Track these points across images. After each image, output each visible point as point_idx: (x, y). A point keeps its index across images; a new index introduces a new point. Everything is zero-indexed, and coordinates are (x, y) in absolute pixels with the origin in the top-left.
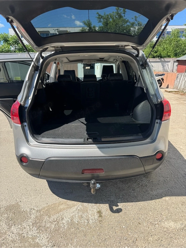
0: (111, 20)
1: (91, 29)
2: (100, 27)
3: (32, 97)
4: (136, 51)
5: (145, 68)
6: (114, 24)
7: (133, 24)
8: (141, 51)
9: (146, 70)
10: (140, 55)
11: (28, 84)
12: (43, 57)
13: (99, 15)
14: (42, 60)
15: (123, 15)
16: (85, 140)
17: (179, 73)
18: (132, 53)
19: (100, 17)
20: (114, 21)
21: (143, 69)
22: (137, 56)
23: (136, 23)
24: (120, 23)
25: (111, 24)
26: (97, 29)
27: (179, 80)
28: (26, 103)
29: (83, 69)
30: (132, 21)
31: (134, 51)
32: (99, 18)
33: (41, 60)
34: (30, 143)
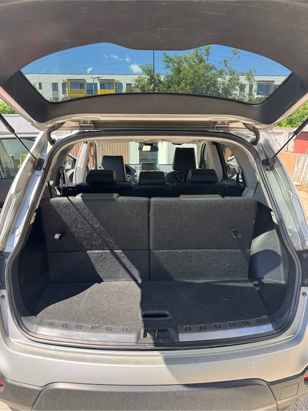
0: (186, 65)
1: (153, 78)
2: (168, 76)
3: (21, 231)
4: (253, 133)
5: (272, 168)
6: (191, 71)
7: (221, 73)
8: (262, 133)
9: (275, 173)
10: (261, 141)
11: (14, 201)
12: (53, 142)
13: (167, 57)
14: (51, 147)
15: (205, 58)
16: (138, 338)
17: (300, 154)
18: (244, 138)
19: (169, 60)
20: (191, 66)
21: (268, 170)
22: (255, 142)
23: (227, 71)
24: (202, 71)
25: (186, 72)
26: (162, 78)
27: (301, 167)
28: (9, 243)
29: (138, 151)
30: (219, 67)
31: (246, 132)
32: (166, 61)
33: (48, 147)
34: (11, 339)
